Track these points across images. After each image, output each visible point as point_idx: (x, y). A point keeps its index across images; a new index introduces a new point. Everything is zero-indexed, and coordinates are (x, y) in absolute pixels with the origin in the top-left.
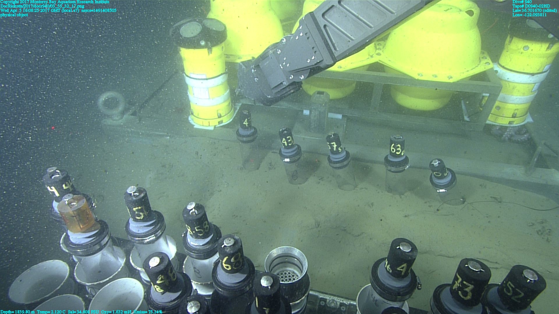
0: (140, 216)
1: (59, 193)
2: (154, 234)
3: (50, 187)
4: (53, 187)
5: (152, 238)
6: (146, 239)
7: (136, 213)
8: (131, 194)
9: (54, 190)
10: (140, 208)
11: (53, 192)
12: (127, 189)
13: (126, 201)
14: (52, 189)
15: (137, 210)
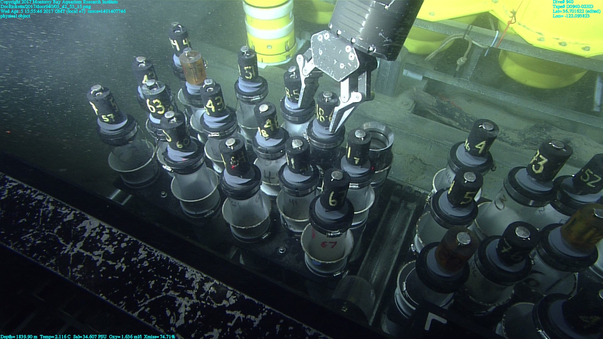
0: (249, 75)
1: (179, 48)
2: (259, 95)
3: (173, 40)
4: (175, 41)
5: (257, 98)
6: (252, 98)
7: (247, 72)
8: (244, 52)
9: (176, 44)
10: (250, 67)
11: (175, 46)
12: (241, 47)
13: (239, 59)
14: (174, 43)
15: (248, 69)
